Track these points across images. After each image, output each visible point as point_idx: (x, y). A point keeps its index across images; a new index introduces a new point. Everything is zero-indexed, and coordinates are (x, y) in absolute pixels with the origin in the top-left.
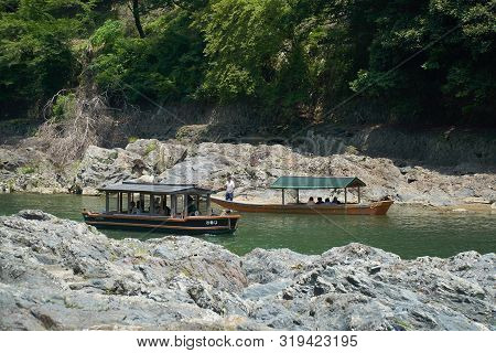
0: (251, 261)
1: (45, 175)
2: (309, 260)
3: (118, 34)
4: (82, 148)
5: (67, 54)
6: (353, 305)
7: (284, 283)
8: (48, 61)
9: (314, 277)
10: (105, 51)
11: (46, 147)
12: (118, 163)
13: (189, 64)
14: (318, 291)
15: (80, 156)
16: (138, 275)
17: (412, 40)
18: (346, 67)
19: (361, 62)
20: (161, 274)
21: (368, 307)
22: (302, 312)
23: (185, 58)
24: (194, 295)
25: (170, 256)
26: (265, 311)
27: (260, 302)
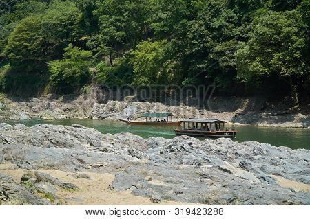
0: (149, 141)
1: (80, 113)
2: (169, 141)
3: (104, 66)
4: (93, 104)
5: (87, 72)
6: (184, 156)
7: (160, 148)
8: (81, 75)
9: (170, 146)
10: (100, 72)
11: (80, 103)
12: (104, 108)
13: (128, 76)
14: (172, 151)
15: (92, 106)
16: (112, 146)
17: (203, 68)
18: (180, 77)
19: (185, 75)
20: (120, 145)
21: (188, 156)
22: (166, 158)
23: (127, 74)
24: (130, 152)
25: (122, 139)
26: (154, 158)
27: (153, 155)
